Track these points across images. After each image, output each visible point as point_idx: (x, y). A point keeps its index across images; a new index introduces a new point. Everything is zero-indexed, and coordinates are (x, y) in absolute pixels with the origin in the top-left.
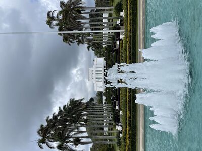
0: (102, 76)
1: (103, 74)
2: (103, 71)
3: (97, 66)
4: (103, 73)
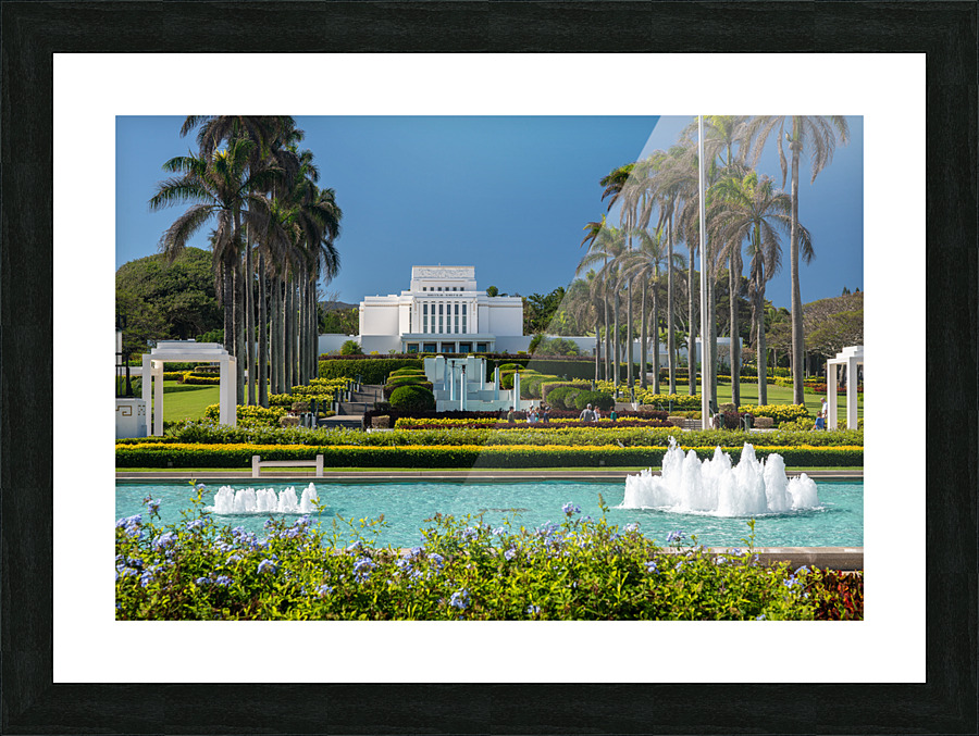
1: (447, 337)
2: (462, 337)
3: (484, 311)
4: (455, 337)
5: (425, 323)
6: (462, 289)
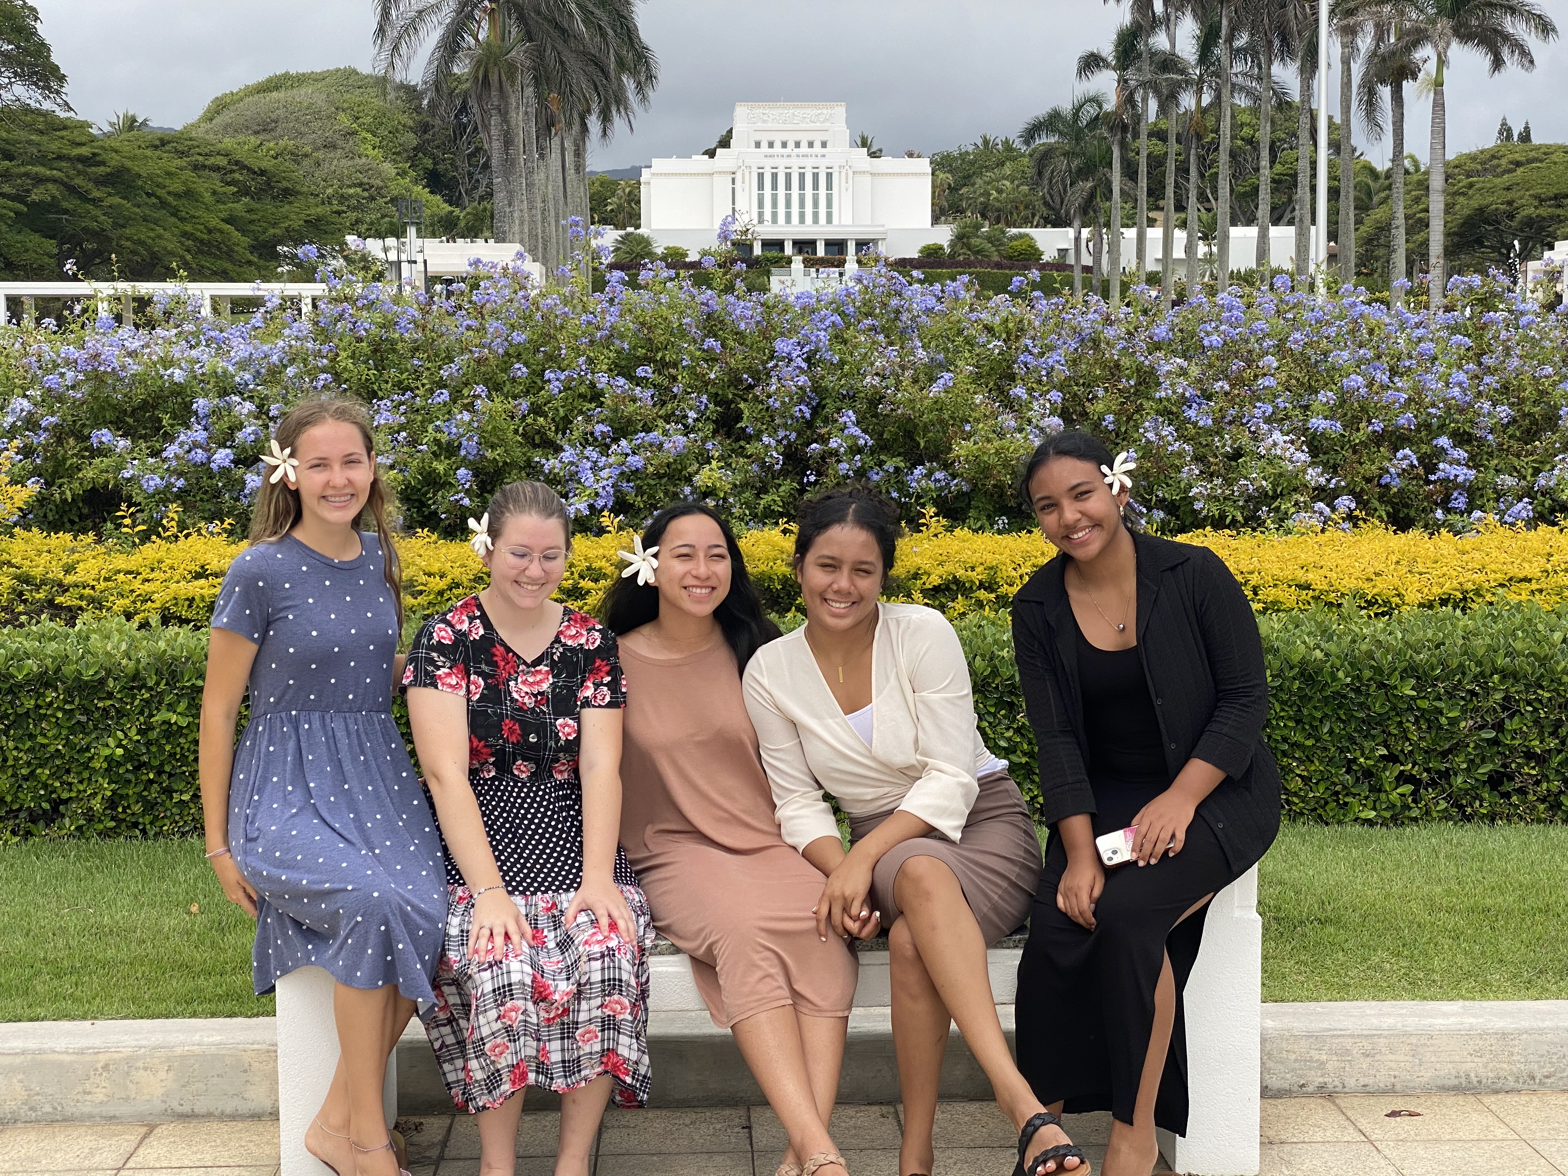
3: (863, 182)
5: (761, 205)
6: (824, 145)
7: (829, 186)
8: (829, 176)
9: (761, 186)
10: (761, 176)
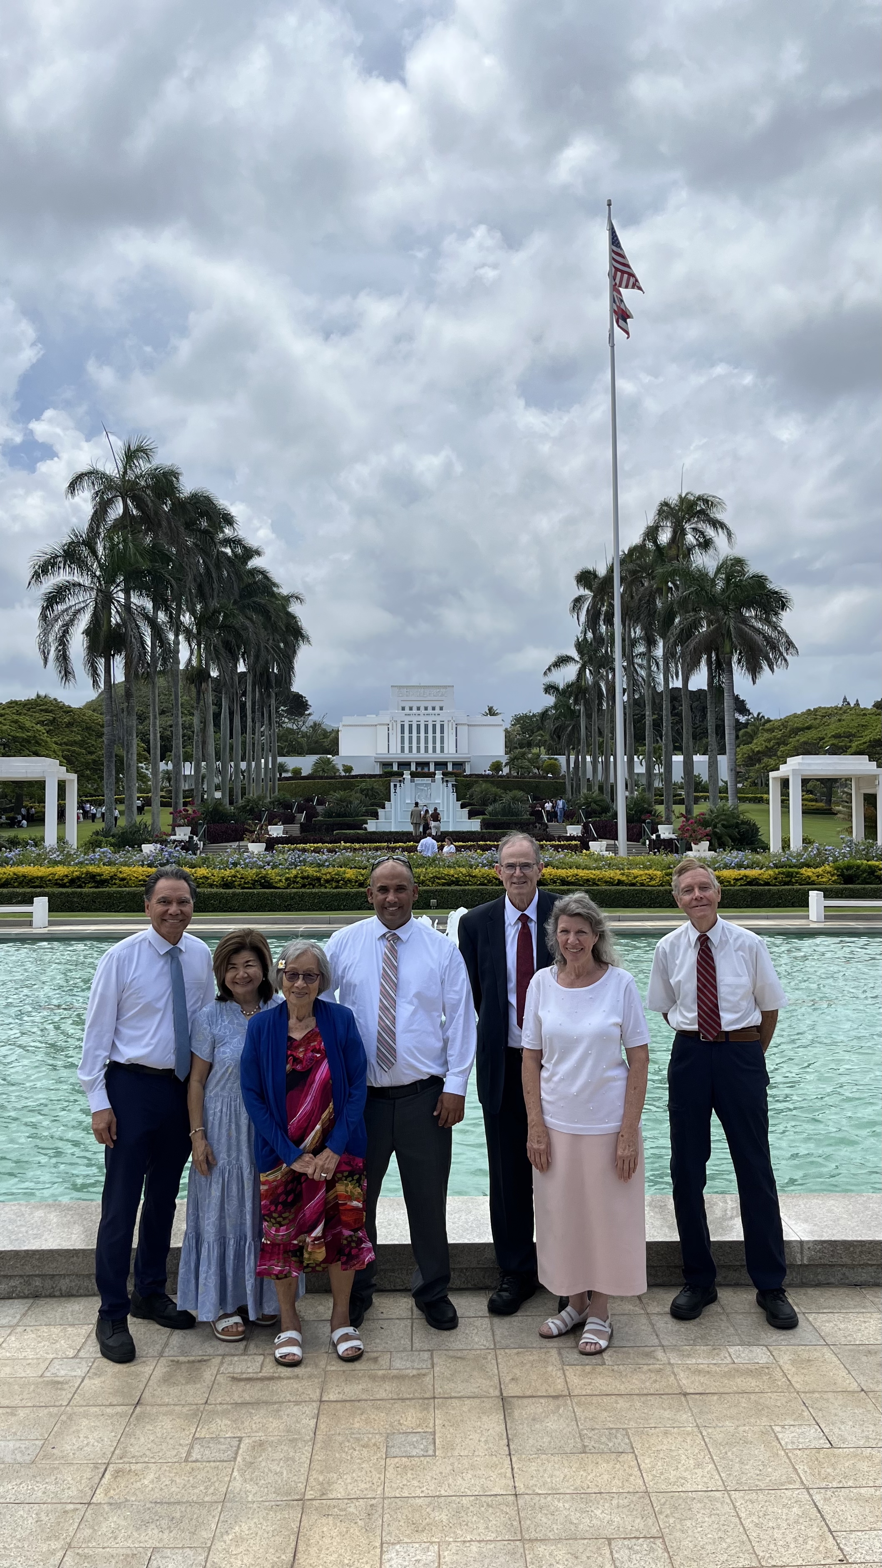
0: (414, 756)
1: (423, 756)
2: (439, 756)
3: (463, 730)
4: (431, 756)
5: (403, 742)
6: (441, 709)
7: (442, 732)
8: (442, 726)
9: (403, 732)
10: (403, 726)
